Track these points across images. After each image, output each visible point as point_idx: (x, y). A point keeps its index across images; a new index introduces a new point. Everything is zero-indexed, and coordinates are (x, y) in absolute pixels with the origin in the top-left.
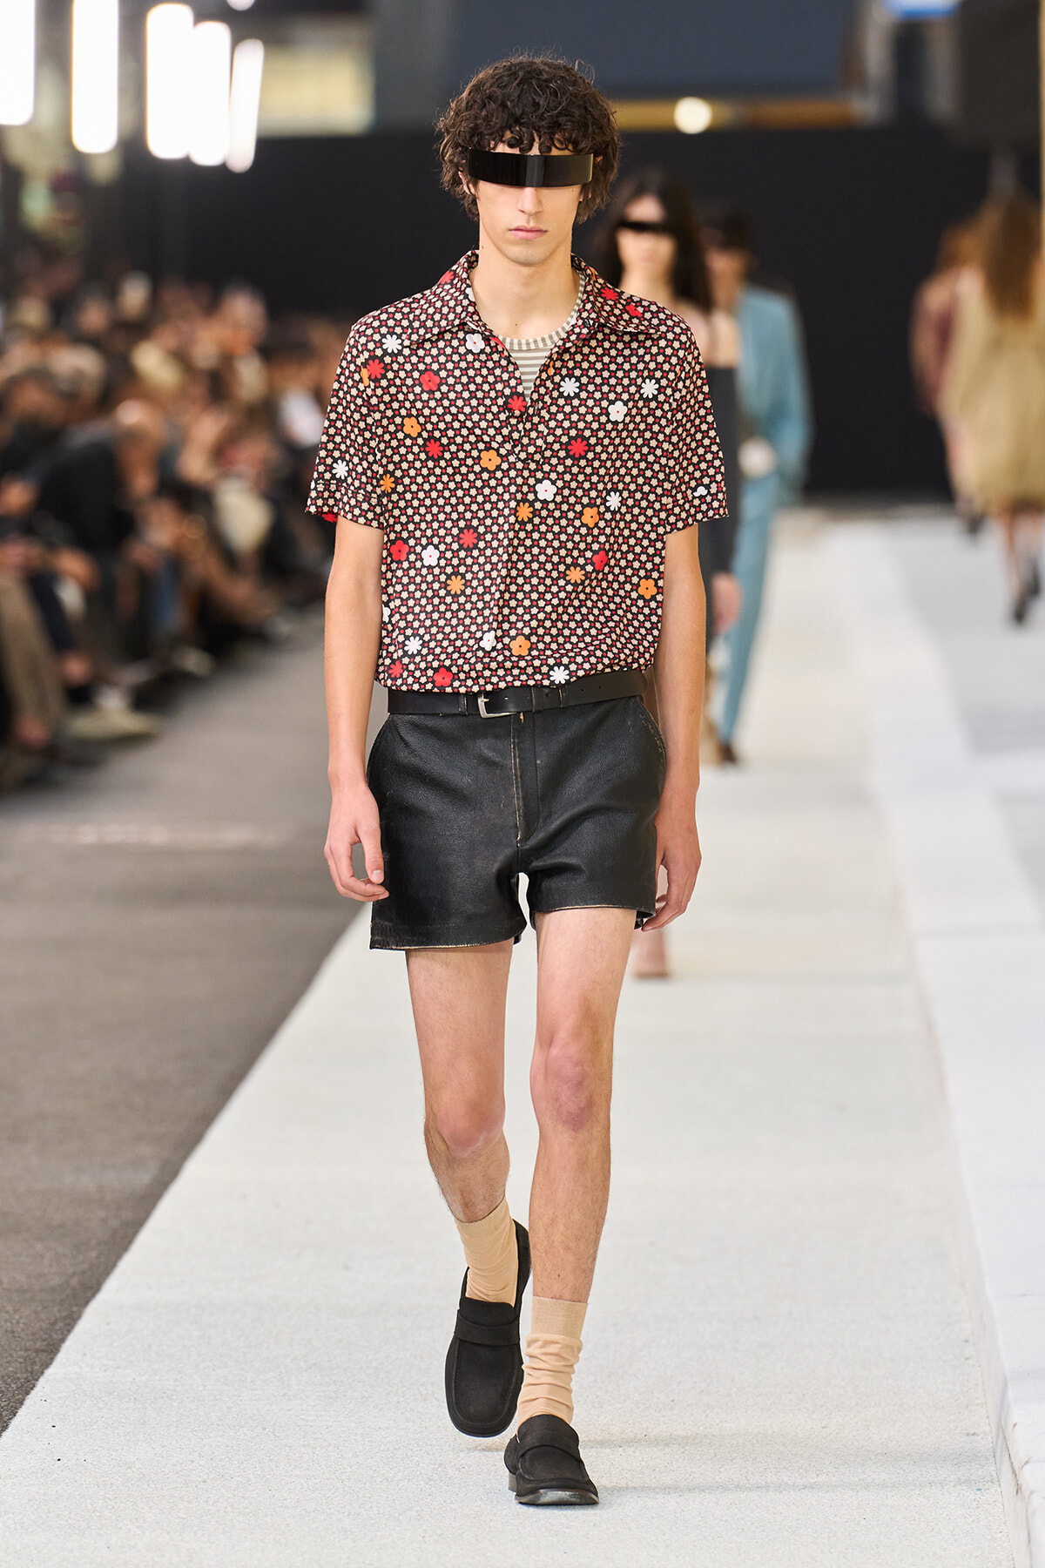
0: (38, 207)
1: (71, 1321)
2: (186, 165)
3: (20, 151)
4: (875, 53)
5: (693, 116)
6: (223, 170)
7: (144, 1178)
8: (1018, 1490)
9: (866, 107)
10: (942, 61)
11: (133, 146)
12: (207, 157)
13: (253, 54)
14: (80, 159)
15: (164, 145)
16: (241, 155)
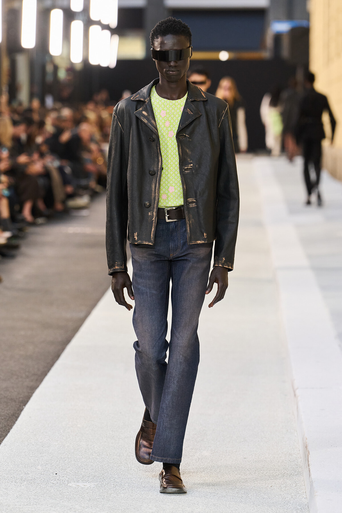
0: (62, 74)
1: (63, 349)
2: (99, 67)
3: (58, 62)
4: (269, 41)
5: (224, 56)
6: (108, 68)
7: (82, 315)
8: (295, 395)
9: (266, 54)
10: (286, 43)
11: (86, 62)
12: (104, 64)
13: (116, 38)
14: (72, 64)
15: (93, 61)
16: (113, 64)
